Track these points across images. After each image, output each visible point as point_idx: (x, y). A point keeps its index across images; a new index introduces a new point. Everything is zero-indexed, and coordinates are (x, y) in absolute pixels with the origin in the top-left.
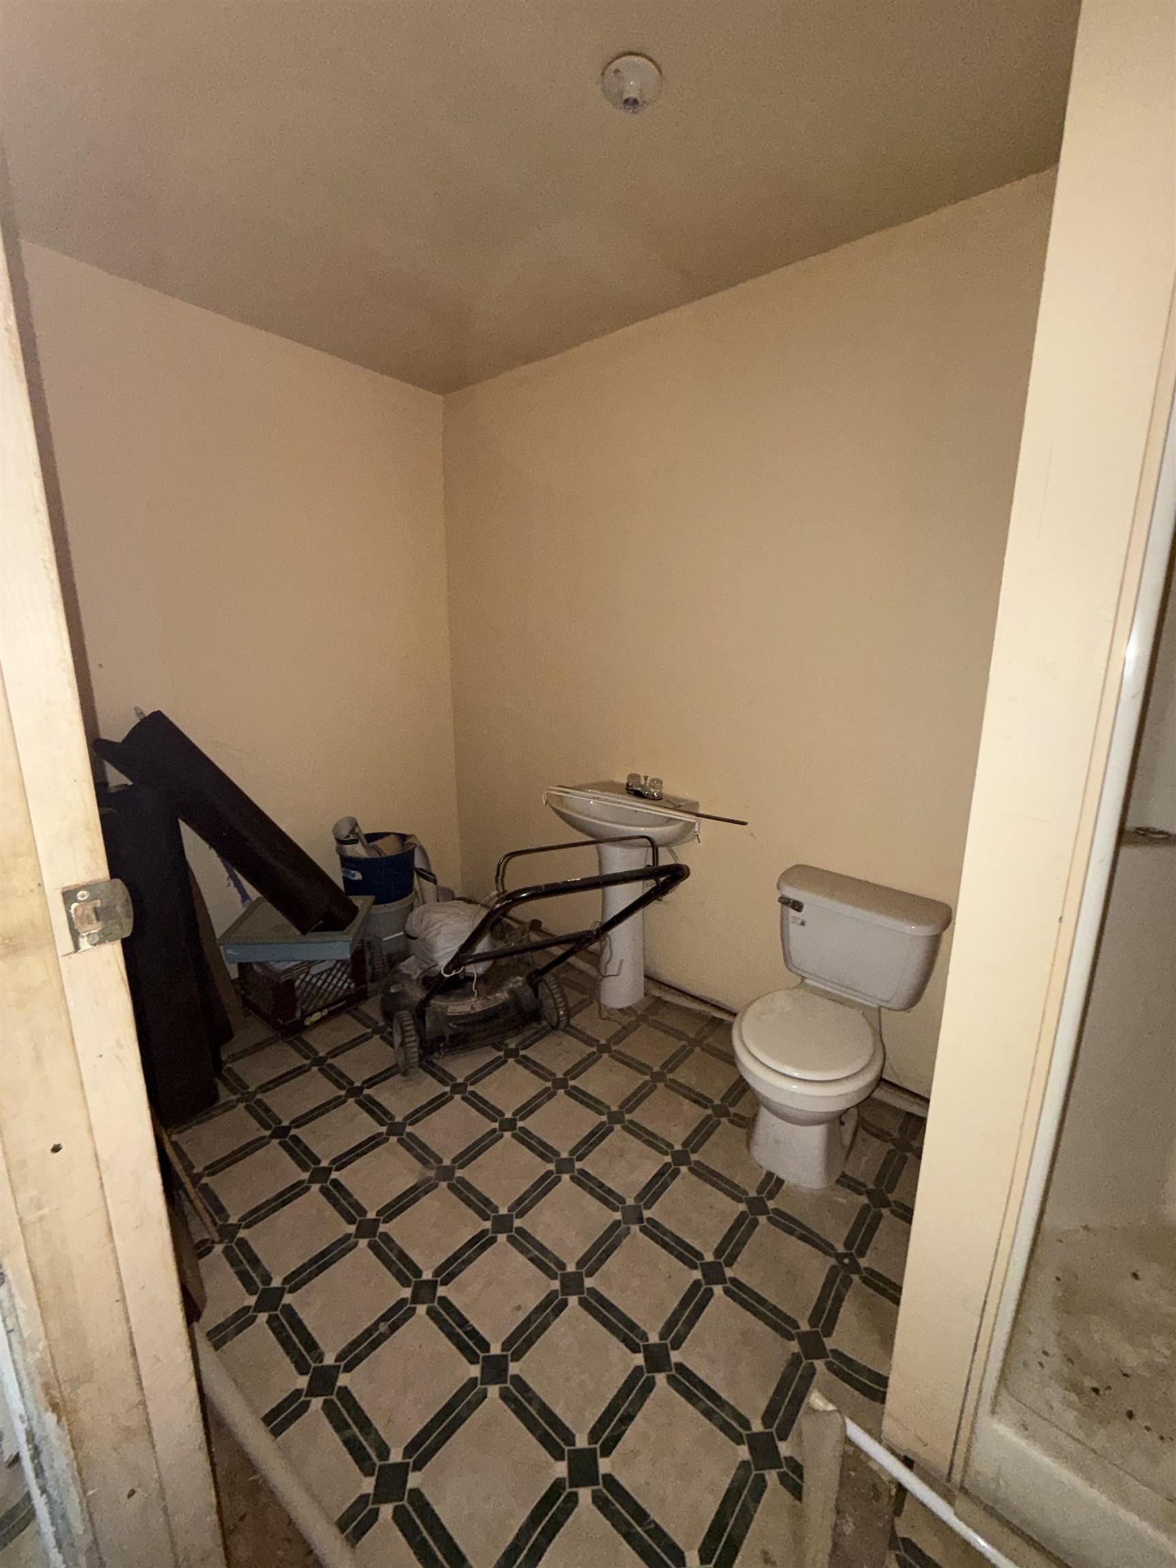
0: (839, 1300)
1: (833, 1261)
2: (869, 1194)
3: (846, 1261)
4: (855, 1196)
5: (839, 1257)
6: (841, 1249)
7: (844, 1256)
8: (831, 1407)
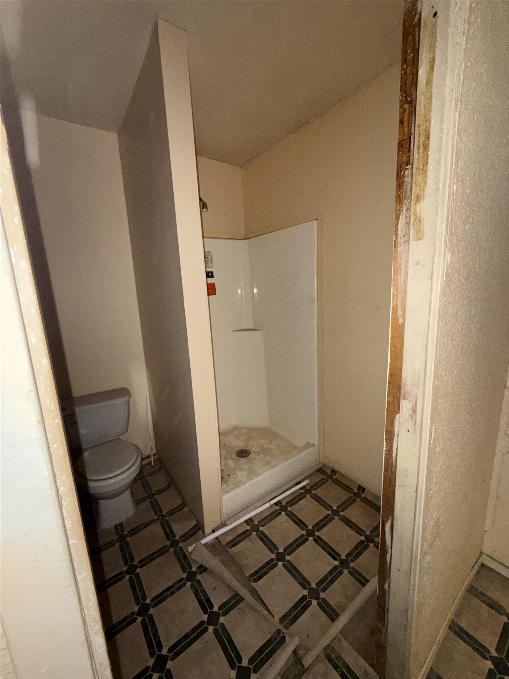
0: (170, 527)
1: (158, 522)
2: (147, 498)
3: (160, 518)
4: (144, 502)
5: (158, 519)
6: (156, 517)
7: (158, 518)
8: (194, 545)
